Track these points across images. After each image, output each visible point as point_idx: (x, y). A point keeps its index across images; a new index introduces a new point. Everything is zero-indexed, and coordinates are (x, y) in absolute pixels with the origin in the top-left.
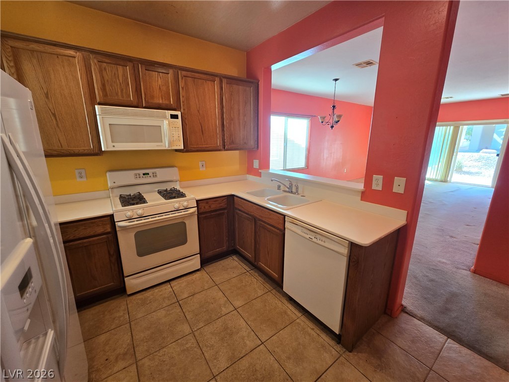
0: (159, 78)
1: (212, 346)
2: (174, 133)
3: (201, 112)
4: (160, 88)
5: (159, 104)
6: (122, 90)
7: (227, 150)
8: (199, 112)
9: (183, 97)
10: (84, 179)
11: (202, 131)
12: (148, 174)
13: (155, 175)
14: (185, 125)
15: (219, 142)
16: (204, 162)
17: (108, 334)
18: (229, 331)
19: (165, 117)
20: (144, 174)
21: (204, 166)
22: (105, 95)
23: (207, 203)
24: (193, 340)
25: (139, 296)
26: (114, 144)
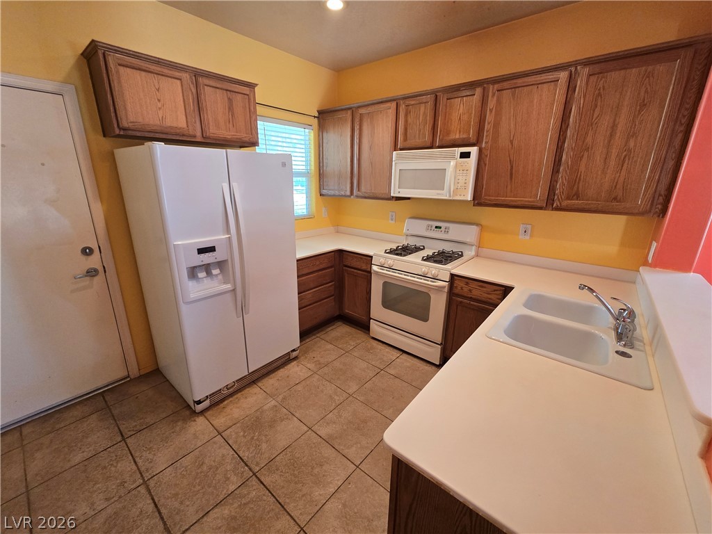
0: (461, 105)
1: (341, 416)
2: (460, 178)
3: (515, 143)
4: (460, 118)
5: (455, 140)
6: (420, 131)
7: (558, 209)
8: (512, 143)
9: (489, 123)
10: (393, 222)
11: (511, 174)
12: (440, 228)
13: (447, 232)
14: (483, 165)
15: (540, 193)
16: (529, 227)
17: (333, 347)
18: (362, 425)
19: (453, 157)
20: (436, 227)
21: (529, 232)
22: (405, 139)
23: (467, 284)
24: (342, 399)
25: (375, 343)
26: (400, 190)
